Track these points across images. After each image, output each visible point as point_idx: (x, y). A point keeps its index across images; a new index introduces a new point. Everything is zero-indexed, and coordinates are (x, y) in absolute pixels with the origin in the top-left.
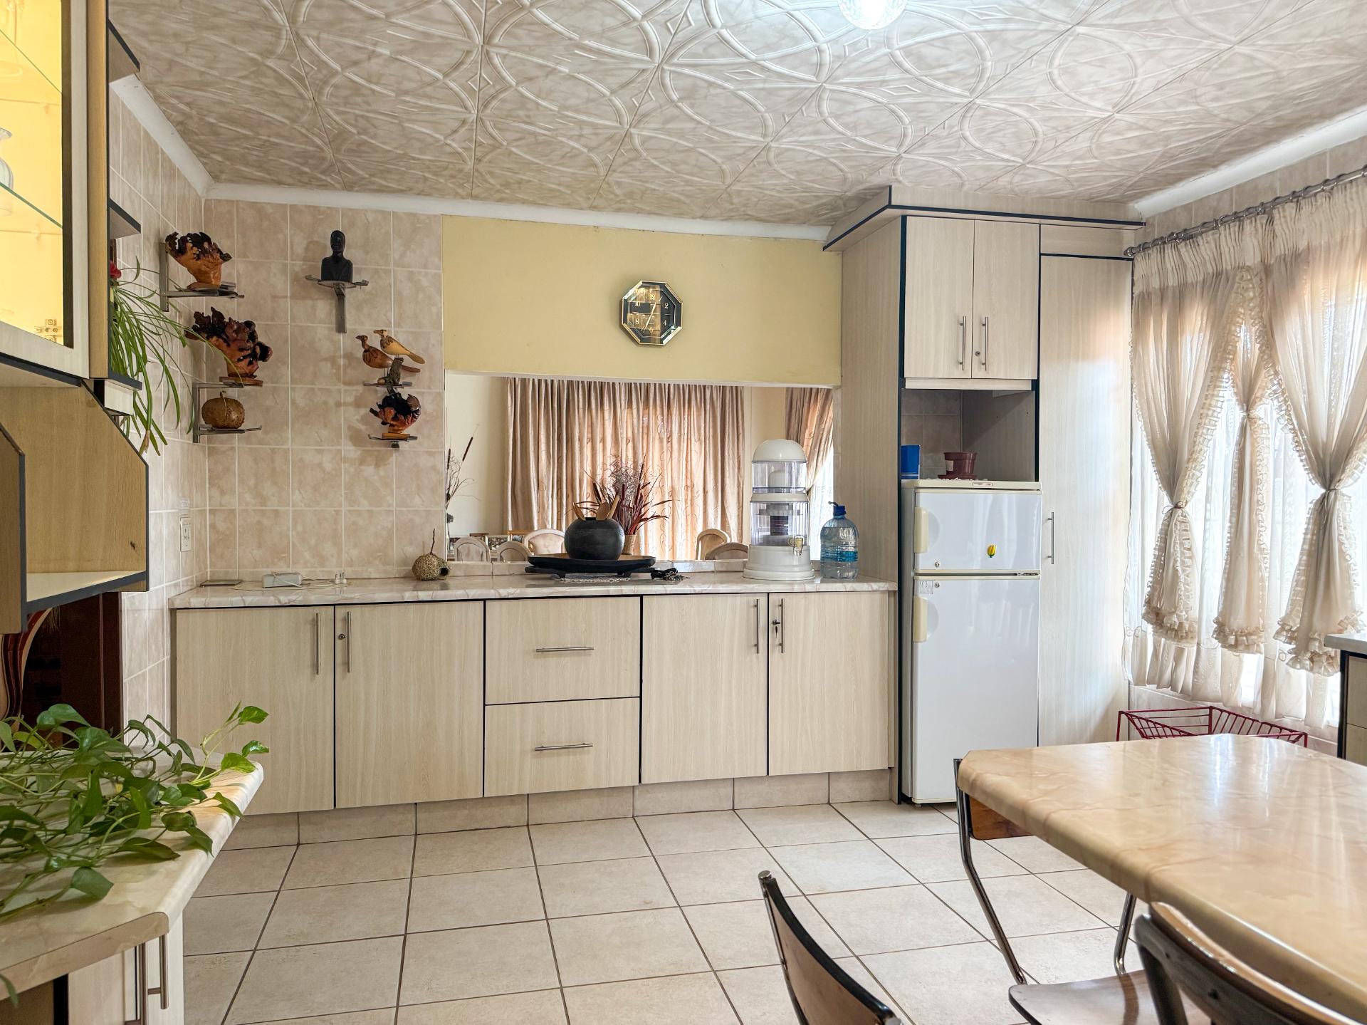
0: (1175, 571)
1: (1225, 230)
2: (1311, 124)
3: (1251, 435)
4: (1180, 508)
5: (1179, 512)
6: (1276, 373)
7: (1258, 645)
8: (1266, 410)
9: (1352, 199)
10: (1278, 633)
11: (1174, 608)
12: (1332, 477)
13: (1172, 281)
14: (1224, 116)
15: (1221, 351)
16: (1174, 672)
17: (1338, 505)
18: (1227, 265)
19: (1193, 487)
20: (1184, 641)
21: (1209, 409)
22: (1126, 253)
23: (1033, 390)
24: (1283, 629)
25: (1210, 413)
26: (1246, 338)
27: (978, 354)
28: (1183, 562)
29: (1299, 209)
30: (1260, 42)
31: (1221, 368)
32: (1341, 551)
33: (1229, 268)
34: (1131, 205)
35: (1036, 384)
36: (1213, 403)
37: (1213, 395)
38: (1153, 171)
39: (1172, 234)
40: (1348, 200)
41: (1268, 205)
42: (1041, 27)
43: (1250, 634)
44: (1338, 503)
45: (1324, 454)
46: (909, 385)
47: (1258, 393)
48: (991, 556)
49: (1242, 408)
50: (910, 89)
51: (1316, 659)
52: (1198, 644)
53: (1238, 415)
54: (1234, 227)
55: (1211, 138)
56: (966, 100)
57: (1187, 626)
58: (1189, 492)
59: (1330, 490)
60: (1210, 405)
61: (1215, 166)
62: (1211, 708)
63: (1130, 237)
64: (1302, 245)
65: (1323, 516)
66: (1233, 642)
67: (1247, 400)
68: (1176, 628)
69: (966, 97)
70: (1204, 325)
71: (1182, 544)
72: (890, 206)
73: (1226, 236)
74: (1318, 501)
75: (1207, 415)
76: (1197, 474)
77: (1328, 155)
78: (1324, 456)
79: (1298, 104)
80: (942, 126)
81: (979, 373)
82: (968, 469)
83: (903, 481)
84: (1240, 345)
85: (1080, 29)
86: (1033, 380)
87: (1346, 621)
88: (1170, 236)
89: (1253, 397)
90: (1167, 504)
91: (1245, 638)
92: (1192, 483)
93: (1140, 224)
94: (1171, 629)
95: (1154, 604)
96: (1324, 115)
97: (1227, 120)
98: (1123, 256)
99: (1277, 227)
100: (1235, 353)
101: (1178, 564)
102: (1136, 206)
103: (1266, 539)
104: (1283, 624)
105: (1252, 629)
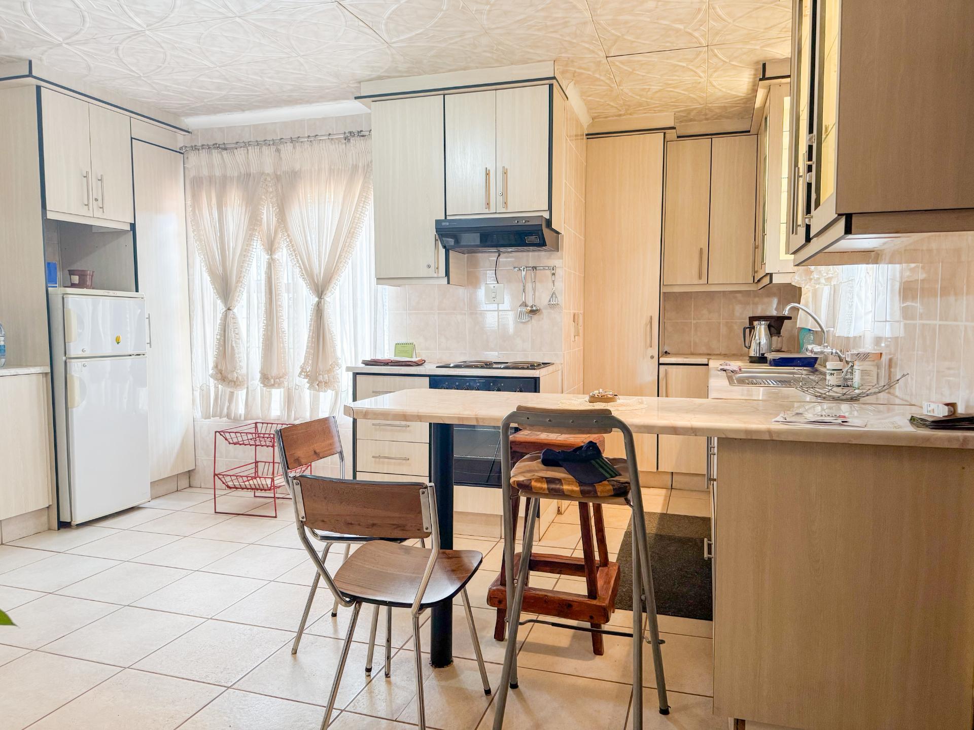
0: (232, 347)
1: (252, 149)
2: (301, 103)
3: (274, 269)
4: (231, 310)
5: (231, 312)
6: (288, 236)
7: (284, 384)
8: (283, 255)
9: (323, 149)
10: (300, 374)
11: (234, 369)
12: (322, 292)
13: (218, 173)
14: (268, 87)
15: (254, 221)
16: (229, 408)
17: (326, 307)
18: (253, 170)
19: (240, 297)
20: (239, 387)
21: (248, 252)
22: (181, 148)
23: (131, 230)
24: (302, 371)
25: (249, 255)
26: (268, 214)
27: (96, 200)
28: (236, 342)
29: (294, 147)
30: (310, 59)
31: (254, 229)
32: (329, 329)
33: (255, 172)
34: (183, 118)
35: (133, 226)
36: (251, 249)
37: (250, 245)
38: (211, 103)
39: (216, 144)
40: (321, 150)
41: (277, 141)
42: (220, 10)
43: (280, 378)
44: (326, 305)
45: (318, 280)
46: (50, 216)
47: (276, 245)
48: (118, 343)
49: (268, 253)
50: (111, 10)
51: (320, 384)
52: (247, 388)
53: (265, 257)
54: (257, 149)
55: (252, 95)
56: (139, 29)
57: (240, 378)
58: (237, 300)
59: (321, 299)
60: (249, 250)
61: (243, 111)
62: (256, 423)
63: (181, 140)
64: (297, 168)
65: (319, 312)
66: (273, 383)
67: (271, 248)
68: (235, 380)
69: (143, 27)
70: (241, 203)
71: (234, 331)
72: (30, 75)
73: (253, 152)
74: (315, 304)
75: (247, 256)
76: (242, 289)
77: (306, 121)
78: (318, 282)
79: (303, 92)
80: (110, 37)
81: (98, 214)
82: (89, 283)
83: (50, 289)
84: (265, 217)
85: (237, 19)
86: (131, 224)
87: (334, 364)
88: (214, 145)
89: (274, 248)
90: (221, 307)
91: (278, 380)
92: (239, 295)
93: (189, 132)
94: (231, 381)
95: (219, 367)
96: (308, 101)
97: (268, 89)
98: (178, 150)
99: (282, 155)
100: (261, 222)
101: (234, 343)
102: (185, 120)
103: (285, 325)
104: (303, 369)
105: (281, 375)
